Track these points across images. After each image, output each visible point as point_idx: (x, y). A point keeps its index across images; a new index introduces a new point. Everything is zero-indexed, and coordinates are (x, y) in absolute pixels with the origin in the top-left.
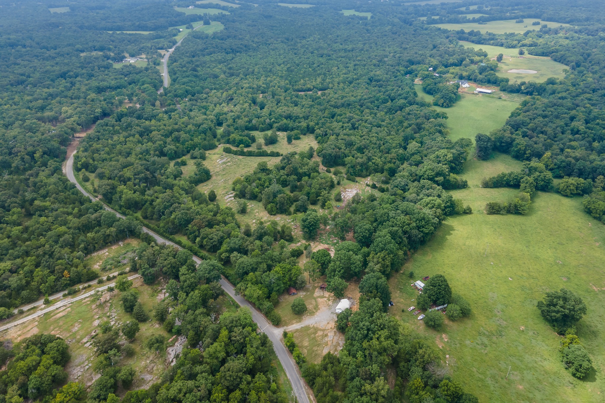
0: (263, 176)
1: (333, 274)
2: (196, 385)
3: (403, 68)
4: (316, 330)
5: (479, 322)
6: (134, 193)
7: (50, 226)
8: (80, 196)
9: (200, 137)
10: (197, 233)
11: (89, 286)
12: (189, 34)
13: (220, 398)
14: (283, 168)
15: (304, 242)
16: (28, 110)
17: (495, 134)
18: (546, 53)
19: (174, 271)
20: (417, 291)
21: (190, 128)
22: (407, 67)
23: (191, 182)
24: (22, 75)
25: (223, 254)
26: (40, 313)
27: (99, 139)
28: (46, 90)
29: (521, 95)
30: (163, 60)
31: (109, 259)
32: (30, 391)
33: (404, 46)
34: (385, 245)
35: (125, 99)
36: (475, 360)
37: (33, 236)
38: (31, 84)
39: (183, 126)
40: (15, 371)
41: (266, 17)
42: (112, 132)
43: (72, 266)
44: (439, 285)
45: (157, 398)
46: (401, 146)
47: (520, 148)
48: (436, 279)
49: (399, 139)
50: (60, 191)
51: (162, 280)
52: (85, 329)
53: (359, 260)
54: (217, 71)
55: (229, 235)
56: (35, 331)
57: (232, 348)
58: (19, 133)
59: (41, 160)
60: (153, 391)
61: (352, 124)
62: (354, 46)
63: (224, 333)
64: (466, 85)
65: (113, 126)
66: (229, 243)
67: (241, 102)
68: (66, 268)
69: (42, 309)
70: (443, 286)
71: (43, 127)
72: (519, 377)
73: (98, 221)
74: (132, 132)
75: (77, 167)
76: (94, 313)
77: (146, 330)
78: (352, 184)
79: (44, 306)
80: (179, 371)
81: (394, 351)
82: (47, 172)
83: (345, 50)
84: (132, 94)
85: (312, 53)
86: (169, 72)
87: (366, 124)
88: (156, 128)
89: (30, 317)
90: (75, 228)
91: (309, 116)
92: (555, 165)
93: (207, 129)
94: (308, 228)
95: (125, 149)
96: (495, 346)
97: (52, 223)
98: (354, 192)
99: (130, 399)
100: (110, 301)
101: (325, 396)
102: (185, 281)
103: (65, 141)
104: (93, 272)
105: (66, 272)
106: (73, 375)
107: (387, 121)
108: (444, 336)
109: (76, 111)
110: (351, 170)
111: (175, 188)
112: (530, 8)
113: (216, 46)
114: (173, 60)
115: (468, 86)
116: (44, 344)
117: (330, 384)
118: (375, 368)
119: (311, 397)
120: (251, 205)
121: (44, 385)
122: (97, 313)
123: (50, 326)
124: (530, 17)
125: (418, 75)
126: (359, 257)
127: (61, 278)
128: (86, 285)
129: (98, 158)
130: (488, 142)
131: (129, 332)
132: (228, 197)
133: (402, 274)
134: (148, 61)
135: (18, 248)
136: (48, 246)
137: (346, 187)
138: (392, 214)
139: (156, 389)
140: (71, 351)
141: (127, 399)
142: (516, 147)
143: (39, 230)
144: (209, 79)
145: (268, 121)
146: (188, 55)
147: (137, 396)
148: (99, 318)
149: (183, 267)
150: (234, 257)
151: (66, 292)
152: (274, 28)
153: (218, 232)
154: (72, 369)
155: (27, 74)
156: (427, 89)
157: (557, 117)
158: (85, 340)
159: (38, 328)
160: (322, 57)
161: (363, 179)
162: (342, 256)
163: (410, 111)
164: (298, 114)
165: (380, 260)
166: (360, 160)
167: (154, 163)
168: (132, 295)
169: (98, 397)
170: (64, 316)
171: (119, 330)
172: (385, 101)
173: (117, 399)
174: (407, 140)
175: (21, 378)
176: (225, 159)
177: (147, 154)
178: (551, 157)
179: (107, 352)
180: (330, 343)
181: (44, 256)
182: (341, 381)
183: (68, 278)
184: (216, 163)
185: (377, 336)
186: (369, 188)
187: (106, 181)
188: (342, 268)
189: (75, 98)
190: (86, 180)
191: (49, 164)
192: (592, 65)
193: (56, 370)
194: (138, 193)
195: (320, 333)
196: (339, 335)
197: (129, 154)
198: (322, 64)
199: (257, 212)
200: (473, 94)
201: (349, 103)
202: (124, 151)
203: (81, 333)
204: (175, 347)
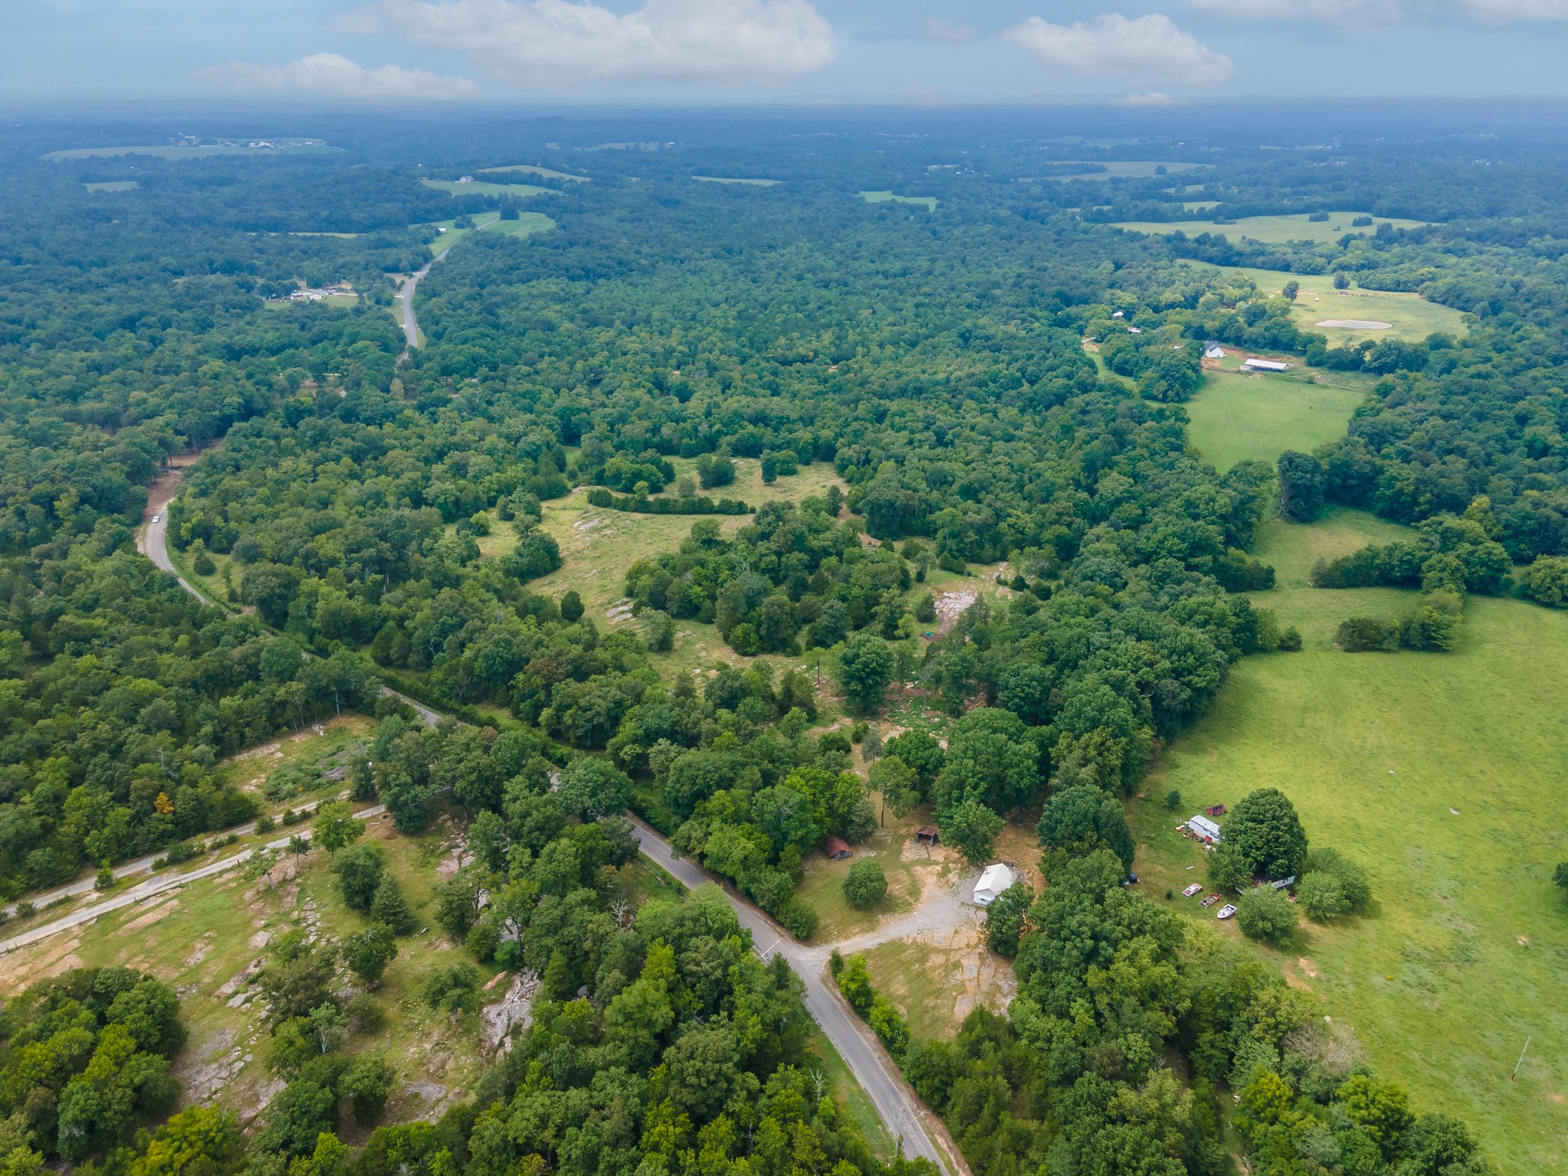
0: (711, 556)
1: (955, 793)
2: (594, 1102)
3: (1046, 313)
4: (924, 951)
5: (1396, 925)
6: (350, 596)
7: (108, 680)
8: (192, 607)
9: (521, 466)
10: (542, 695)
11: (233, 840)
12: (465, 238)
13: (672, 1139)
14: (765, 536)
15: (848, 722)
16: (33, 400)
17: (1329, 456)
18: (1406, 283)
19: (488, 792)
20: (1196, 844)
21: (492, 443)
22: (1054, 311)
23: (508, 573)
24: (13, 322)
25: (627, 749)
26: (84, 914)
27: (238, 468)
28: (82, 354)
29: (1364, 376)
30: (399, 296)
31: (287, 767)
32: (63, 1133)
33: (1037, 264)
34: (1101, 711)
35: (305, 377)
36: (1412, 1030)
37: (57, 705)
38: (38, 340)
39: (471, 437)
40: (15, 1072)
41: (664, 203)
42: (274, 451)
43: (179, 783)
44: (1274, 818)
45: (473, 1144)
46: (1078, 485)
47: (1401, 490)
48: (1262, 801)
49: (1072, 466)
50: (134, 592)
51: (449, 823)
52: (226, 956)
53: (1028, 756)
54: (551, 314)
55: (638, 698)
56: (75, 962)
57: (688, 996)
58: (10, 447)
59: (73, 517)
60: (456, 1128)
61: (936, 433)
62: (908, 264)
63: (660, 954)
64: (1215, 353)
65: (277, 438)
66: (640, 718)
67: (626, 383)
68: (162, 789)
69: (89, 905)
70: (1287, 820)
71: (79, 435)
72: (1545, 1072)
73: (249, 667)
74: (333, 450)
75: (179, 538)
76: (251, 914)
77: (412, 957)
78: (958, 580)
79: (95, 895)
80: (535, 1064)
81: (1181, 998)
82: (94, 543)
83: (885, 274)
84: (326, 364)
85: (800, 278)
86: (420, 321)
87: (973, 434)
88: (397, 443)
89: (55, 928)
90: (183, 684)
91: (816, 416)
92: (1506, 527)
93: (539, 447)
94: (861, 680)
95: (315, 489)
96: (1460, 990)
97: (114, 671)
98: (968, 600)
99: (384, 1151)
100: (299, 880)
101: (988, 1132)
102: (525, 815)
103: (142, 472)
104: (243, 801)
105: (163, 797)
106: (196, 1088)
107: (1030, 426)
108: (1303, 962)
109: (172, 399)
110: (952, 543)
111: (466, 585)
112: (1341, 188)
113: (543, 262)
114: (426, 292)
115: (1222, 355)
116: (105, 997)
117: (999, 1097)
118: (1136, 1044)
119: (940, 1140)
120: (685, 631)
121: (109, 1114)
122: (261, 912)
123: (118, 950)
124: (1343, 207)
125: (1087, 331)
126: (1029, 747)
127: (147, 814)
128: (224, 837)
129: (239, 512)
130: (1313, 472)
131: (367, 959)
132: (614, 611)
133: (1145, 800)
134: (361, 296)
135: (15, 736)
136: (108, 727)
137: (941, 586)
138: (1097, 638)
139: (464, 1122)
140: (187, 1019)
141: (376, 1153)
142: (1390, 486)
143: (77, 689)
144: (532, 333)
145: (704, 428)
146: (467, 281)
147: (407, 1143)
148: (267, 925)
149: (514, 780)
150: (661, 752)
151: (164, 856)
152: (691, 226)
153: (605, 689)
154: (193, 1071)
155: (26, 320)
156: (1116, 360)
157: (1481, 417)
158: (228, 989)
159: (81, 956)
160: (826, 287)
161: (985, 568)
162: (978, 745)
163: (1087, 404)
164: (787, 412)
165: (1093, 753)
166: (972, 517)
167: (400, 523)
168: (369, 855)
169: (286, 1144)
170: (159, 922)
171: (335, 953)
172: (1016, 383)
173: (345, 1151)
174: (1093, 468)
175: (37, 1095)
176: (596, 521)
177: (377, 504)
178: (1492, 508)
179: (306, 1014)
180: (971, 987)
181: (94, 755)
182: (1032, 1088)
183: (169, 817)
184: (572, 531)
185: (1126, 953)
186: (1007, 589)
187: (266, 566)
188: (981, 779)
189: (165, 373)
190: (207, 569)
191: (97, 526)
192: (1533, 308)
193: (147, 1067)
194: (361, 598)
195: (937, 960)
196: (993, 964)
197: (325, 504)
198: (829, 303)
199: (703, 649)
200: (1239, 372)
201: (919, 385)
202: (312, 496)
203: (214, 968)
204: (506, 1005)
